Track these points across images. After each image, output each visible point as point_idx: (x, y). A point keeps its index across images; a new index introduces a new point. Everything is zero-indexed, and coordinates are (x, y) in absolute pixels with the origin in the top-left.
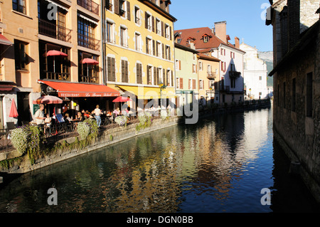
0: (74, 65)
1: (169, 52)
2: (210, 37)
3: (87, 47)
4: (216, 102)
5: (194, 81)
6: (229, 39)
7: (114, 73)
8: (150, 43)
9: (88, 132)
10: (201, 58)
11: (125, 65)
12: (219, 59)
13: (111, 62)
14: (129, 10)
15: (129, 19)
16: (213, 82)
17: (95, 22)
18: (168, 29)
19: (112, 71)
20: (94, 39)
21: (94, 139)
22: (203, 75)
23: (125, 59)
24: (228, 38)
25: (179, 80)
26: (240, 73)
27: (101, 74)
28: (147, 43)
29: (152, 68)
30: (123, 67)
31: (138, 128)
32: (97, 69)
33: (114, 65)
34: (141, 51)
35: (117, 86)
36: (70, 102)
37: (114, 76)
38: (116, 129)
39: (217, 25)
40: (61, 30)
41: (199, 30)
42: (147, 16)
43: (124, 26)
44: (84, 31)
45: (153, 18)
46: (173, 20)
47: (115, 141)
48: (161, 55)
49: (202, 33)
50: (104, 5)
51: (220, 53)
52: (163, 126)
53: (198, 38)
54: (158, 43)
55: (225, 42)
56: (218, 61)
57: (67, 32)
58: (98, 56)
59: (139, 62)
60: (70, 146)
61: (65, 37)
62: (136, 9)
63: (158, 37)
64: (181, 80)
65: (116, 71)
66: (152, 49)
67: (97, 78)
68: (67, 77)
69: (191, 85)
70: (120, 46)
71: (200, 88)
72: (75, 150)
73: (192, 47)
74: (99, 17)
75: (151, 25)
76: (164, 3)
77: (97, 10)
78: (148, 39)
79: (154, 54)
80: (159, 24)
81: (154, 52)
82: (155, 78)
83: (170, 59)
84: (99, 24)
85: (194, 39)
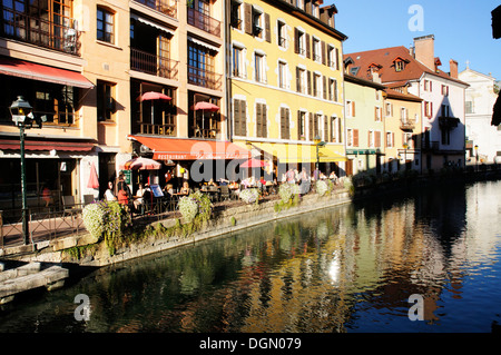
0: (182, 112)
1: (335, 89)
2: (407, 62)
3: (203, 86)
4: (414, 167)
5: (378, 134)
6: (440, 64)
7: (244, 123)
8: (304, 76)
9: (195, 213)
10: (390, 97)
11: (261, 112)
12: (421, 97)
13: (240, 107)
14: (268, 27)
15: (269, 40)
16: (411, 134)
17: (214, 48)
18: (333, 53)
19: (241, 120)
20: (213, 74)
21: (205, 223)
22: (393, 124)
23: (262, 102)
24: (438, 63)
25: (352, 132)
26: (458, 120)
27: (223, 125)
28: (298, 76)
29: (307, 115)
30: (258, 114)
31: (277, 208)
32: (218, 118)
33: (244, 112)
34: (288, 90)
35: (249, 143)
36: (175, 166)
37: (245, 127)
38: (241, 209)
39: (418, 42)
40: (163, 63)
41: (388, 51)
42: (298, 34)
43: (260, 51)
44: (198, 62)
45: (308, 37)
46: (341, 37)
47: (239, 227)
48: (322, 94)
49: (393, 57)
50: (228, 22)
51: (422, 88)
52: (320, 205)
53: (387, 64)
54: (315, 75)
55: (432, 69)
56: (419, 101)
57: (172, 65)
58: (220, 98)
59: (285, 106)
60: (168, 232)
61: (170, 72)
62: (280, 25)
63: (316, 66)
64: (356, 132)
65: (248, 122)
66: (306, 86)
67: (218, 131)
68: (172, 129)
69: (373, 141)
70: (254, 81)
71: (388, 145)
72: (175, 238)
73: (376, 79)
74: (221, 40)
75: (305, 48)
76: (326, 12)
77: (218, 29)
78: (299, 70)
79: (309, 93)
80: (318, 46)
81: (309, 89)
82: (311, 130)
83: (336, 100)
84: (221, 51)
85: (379, 67)
